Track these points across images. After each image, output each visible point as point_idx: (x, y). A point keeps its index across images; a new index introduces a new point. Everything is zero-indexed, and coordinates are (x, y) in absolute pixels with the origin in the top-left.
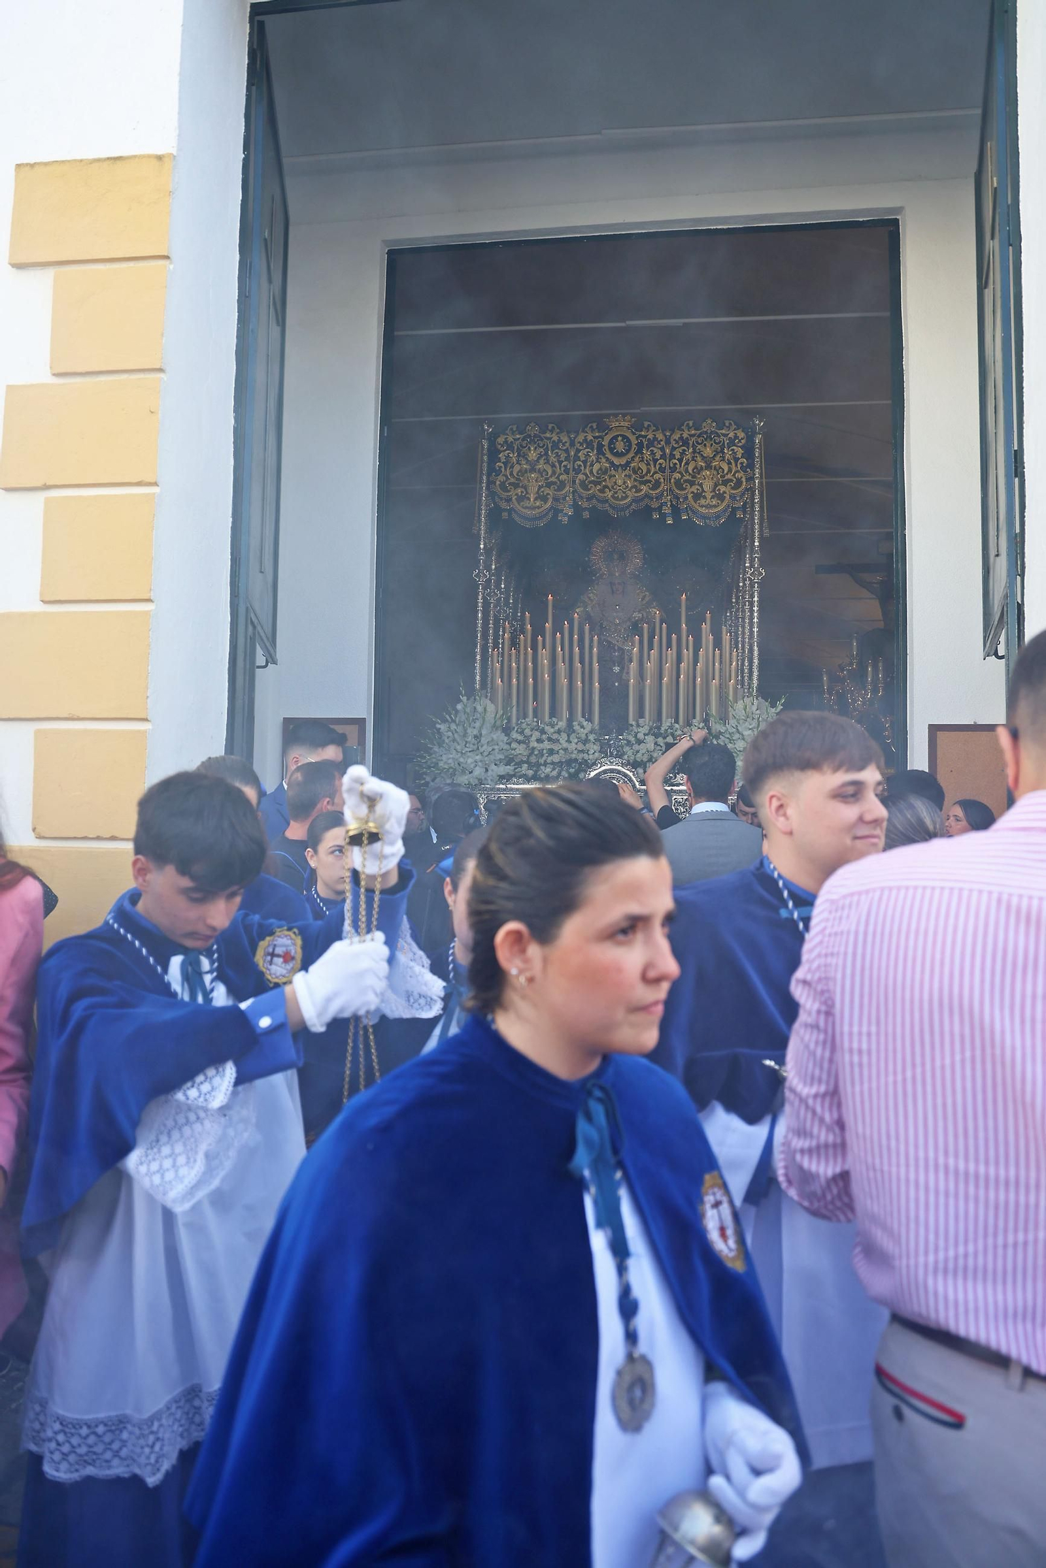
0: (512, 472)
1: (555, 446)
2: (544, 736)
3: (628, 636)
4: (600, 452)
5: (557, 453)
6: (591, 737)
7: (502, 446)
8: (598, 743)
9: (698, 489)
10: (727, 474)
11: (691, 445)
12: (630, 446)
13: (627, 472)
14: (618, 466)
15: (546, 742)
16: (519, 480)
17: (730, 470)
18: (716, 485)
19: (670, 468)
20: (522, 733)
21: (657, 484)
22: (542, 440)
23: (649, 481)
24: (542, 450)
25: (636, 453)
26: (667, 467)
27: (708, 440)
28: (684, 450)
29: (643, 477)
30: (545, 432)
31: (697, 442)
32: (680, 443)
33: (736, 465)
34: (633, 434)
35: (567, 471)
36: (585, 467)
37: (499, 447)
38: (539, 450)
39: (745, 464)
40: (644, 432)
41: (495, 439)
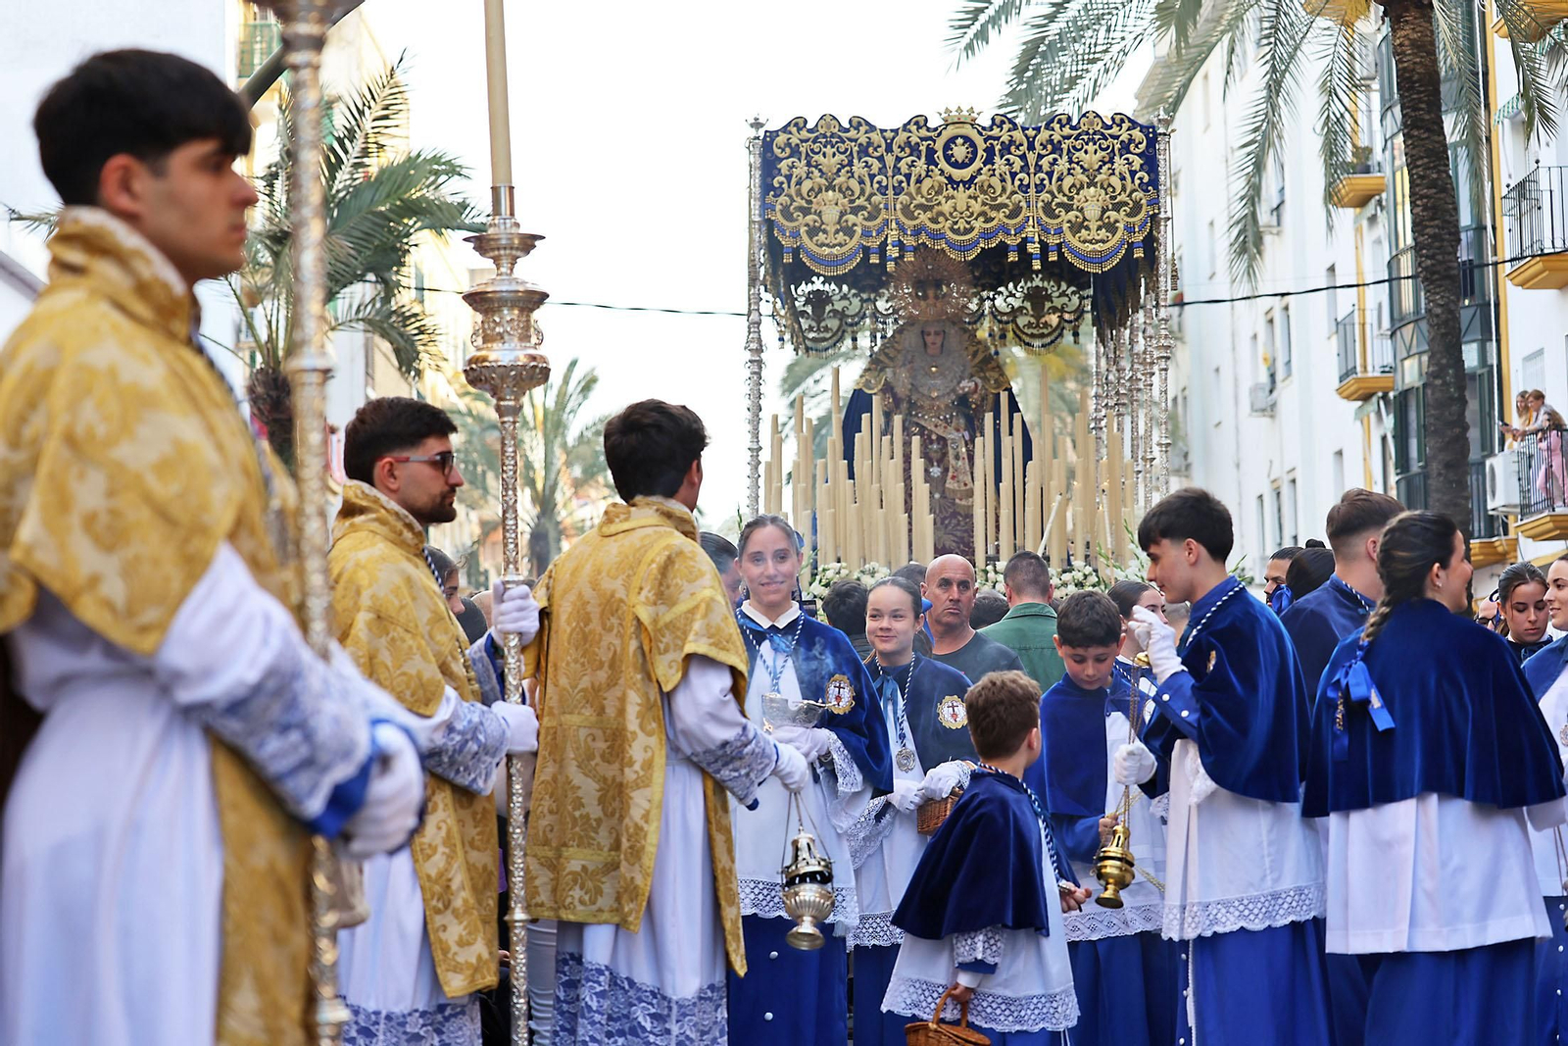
0: (799, 190)
1: (864, 151)
3: (951, 417)
4: (931, 160)
5: (866, 162)
7: (783, 150)
9: (1077, 217)
10: (1120, 194)
11: (1065, 152)
12: (975, 153)
13: (972, 191)
14: (958, 184)
16: (811, 202)
17: (1124, 189)
18: (1104, 211)
19: (1036, 185)
21: (1015, 212)
22: (843, 142)
23: (1006, 206)
24: (843, 157)
25: (985, 164)
26: (1031, 185)
27: (1091, 144)
28: (1055, 160)
29: (995, 199)
30: (847, 131)
31: (1074, 147)
32: (1049, 147)
33: (1133, 182)
34: (981, 134)
35: (883, 190)
36: (909, 185)
37: (777, 151)
38: (839, 157)
39: (1146, 179)
40: (996, 132)
41: (772, 141)
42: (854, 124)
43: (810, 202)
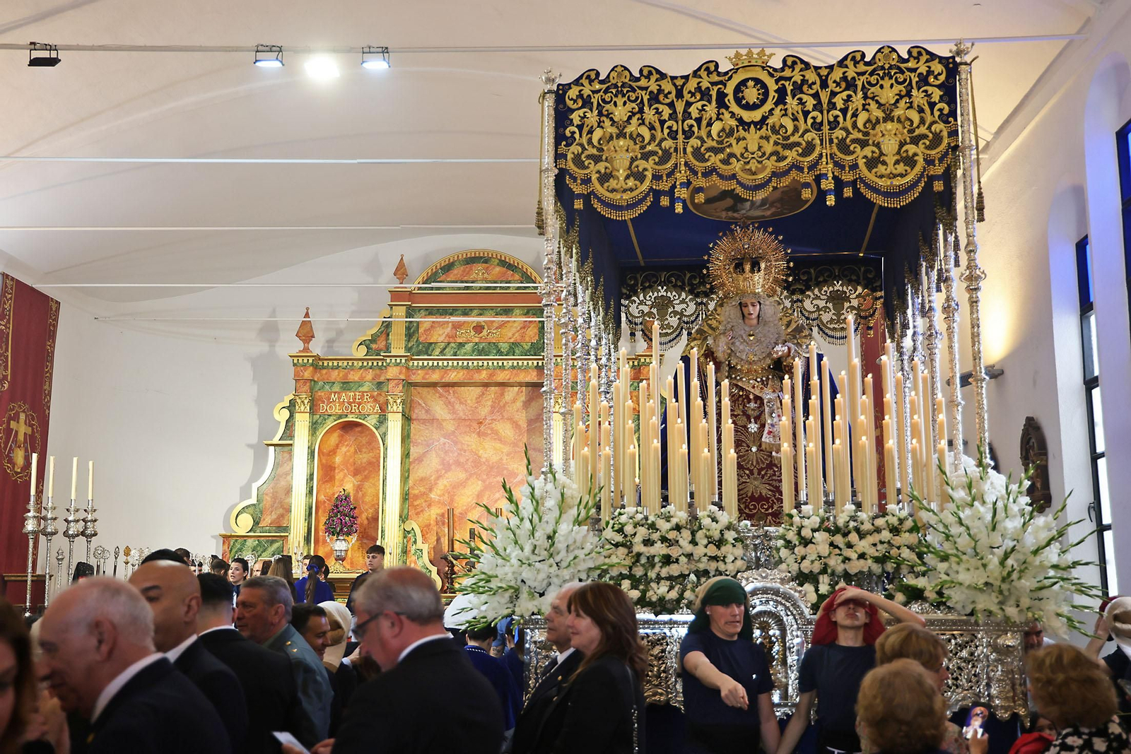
0: (591, 139)
1: (654, 99)
2: (656, 536)
3: (768, 379)
4: (721, 103)
5: (657, 109)
6: (730, 535)
7: (575, 102)
8: (739, 545)
9: (873, 152)
10: (918, 127)
11: (859, 87)
12: (766, 94)
13: (763, 132)
14: (749, 124)
15: (659, 544)
16: (602, 150)
17: (922, 121)
18: (902, 145)
19: (829, 123)
20: (620, 531)
21: (810, 148)
22: (634, 90)
23: (798, 144)
24: (634, 105)
25: (776, 104)
26: (825, 122)
27: (887, 78)
28: (849, 96)
29: (787, 138)
30: (638, 80)
31: (869, 83)
32: (843, 85)
33: (932, 113)
34: (772, 75)
35: (673, 135)
36: (699, 128)
37: (570, 103)
38: (630, 106)
39: (946, 111)
40: (787, 73)
41: (565, 93)
42: (645, 73)
43: (600, 150)
